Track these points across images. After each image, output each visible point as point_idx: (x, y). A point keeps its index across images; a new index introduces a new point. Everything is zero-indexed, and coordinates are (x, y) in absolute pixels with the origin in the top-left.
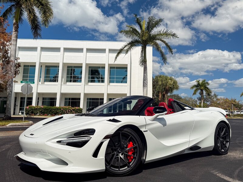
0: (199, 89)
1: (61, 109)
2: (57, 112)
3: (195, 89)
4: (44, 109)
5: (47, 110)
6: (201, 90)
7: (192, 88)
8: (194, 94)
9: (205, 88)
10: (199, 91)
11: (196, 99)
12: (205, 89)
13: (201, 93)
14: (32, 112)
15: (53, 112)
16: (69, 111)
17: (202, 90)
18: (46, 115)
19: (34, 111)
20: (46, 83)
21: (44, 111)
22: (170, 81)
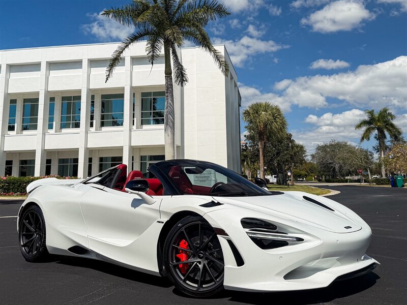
0: (373, 129)
3: (364, 128)
4: (7, 183)
5: (13, 183)
6: (378, 129)
7: (359, 126)
8: (363, 139)
9: (387, 125)
10: (376, 132)
11: (370, 149)
12: (387, 128)
13: (381, 137)
15: (24, 188)
17: (381, 131)
20: (25, 132)
21: (7, 186)
22: (264, 113)
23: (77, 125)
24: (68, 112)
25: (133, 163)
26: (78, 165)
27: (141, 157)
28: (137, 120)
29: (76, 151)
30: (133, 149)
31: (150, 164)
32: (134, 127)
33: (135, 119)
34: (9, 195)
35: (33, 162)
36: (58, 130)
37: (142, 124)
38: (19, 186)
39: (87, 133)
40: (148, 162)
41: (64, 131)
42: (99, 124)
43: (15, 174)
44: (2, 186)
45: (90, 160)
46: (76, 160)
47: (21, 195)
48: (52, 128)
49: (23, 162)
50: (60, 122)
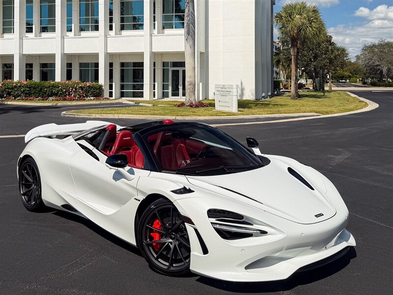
1: (59, 87)
2: (52, 91)
4: (28, 88)
5: (34, 88)
14: (9, 94)
15: (45, 93)
16: (72, 89)
18: (32, 98)
19: (12, 92)
21: (28, 90)
22: (298, 16)
23: (96, 28)
24: (87, 14)
25: (154, 69)
26: (98, 70)
27: (164, 63)
28: (159, 23)
29: (96, 55)
30: (154, 55)
31: (173, 71)
32: (155, 32)
33: (156, 22)
34: (30, 100)
35: (53, 65)
36: (77, 33)
37: (164, 28)
38: (40, 91)
39: (106, 37)
40: (171, 69)
41: (83, 34)
42: (119, 27)
43: (36, 78)
44: (23, 90)
45: (111, 65)
46: (97, 65)
47: (43, 100)
48: (71, 31)
49: (44, 65)
50: (79, 25)
